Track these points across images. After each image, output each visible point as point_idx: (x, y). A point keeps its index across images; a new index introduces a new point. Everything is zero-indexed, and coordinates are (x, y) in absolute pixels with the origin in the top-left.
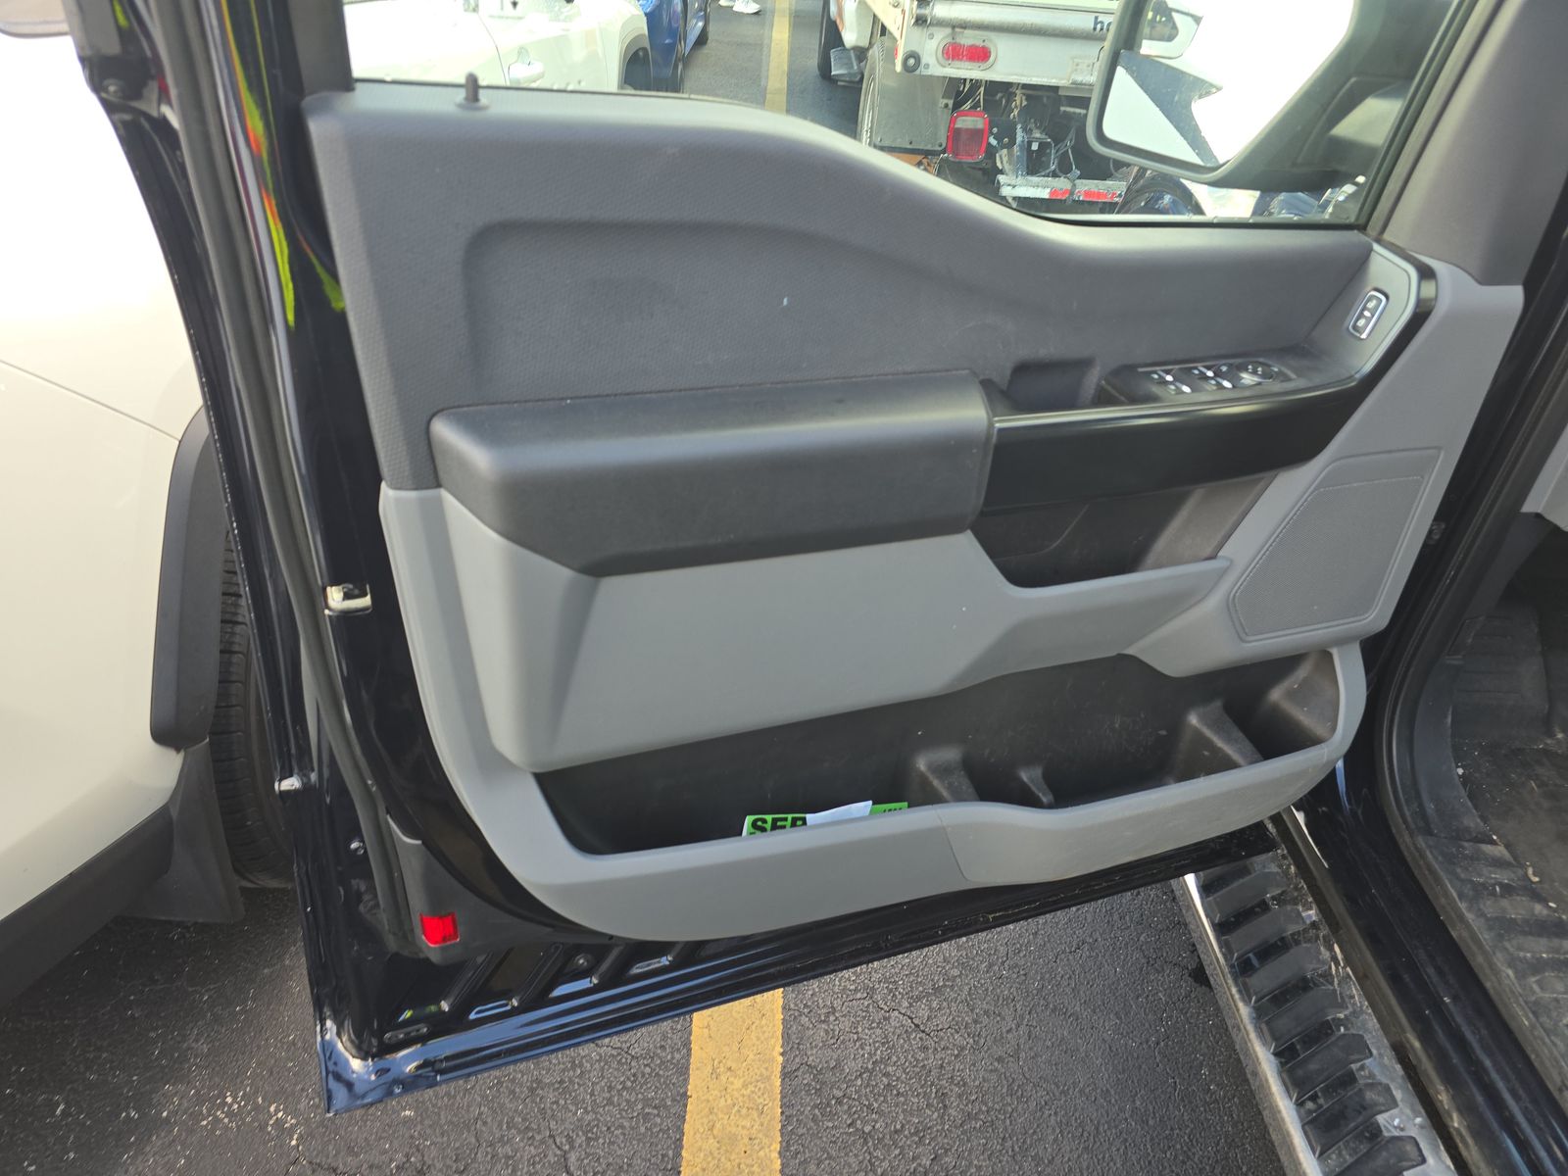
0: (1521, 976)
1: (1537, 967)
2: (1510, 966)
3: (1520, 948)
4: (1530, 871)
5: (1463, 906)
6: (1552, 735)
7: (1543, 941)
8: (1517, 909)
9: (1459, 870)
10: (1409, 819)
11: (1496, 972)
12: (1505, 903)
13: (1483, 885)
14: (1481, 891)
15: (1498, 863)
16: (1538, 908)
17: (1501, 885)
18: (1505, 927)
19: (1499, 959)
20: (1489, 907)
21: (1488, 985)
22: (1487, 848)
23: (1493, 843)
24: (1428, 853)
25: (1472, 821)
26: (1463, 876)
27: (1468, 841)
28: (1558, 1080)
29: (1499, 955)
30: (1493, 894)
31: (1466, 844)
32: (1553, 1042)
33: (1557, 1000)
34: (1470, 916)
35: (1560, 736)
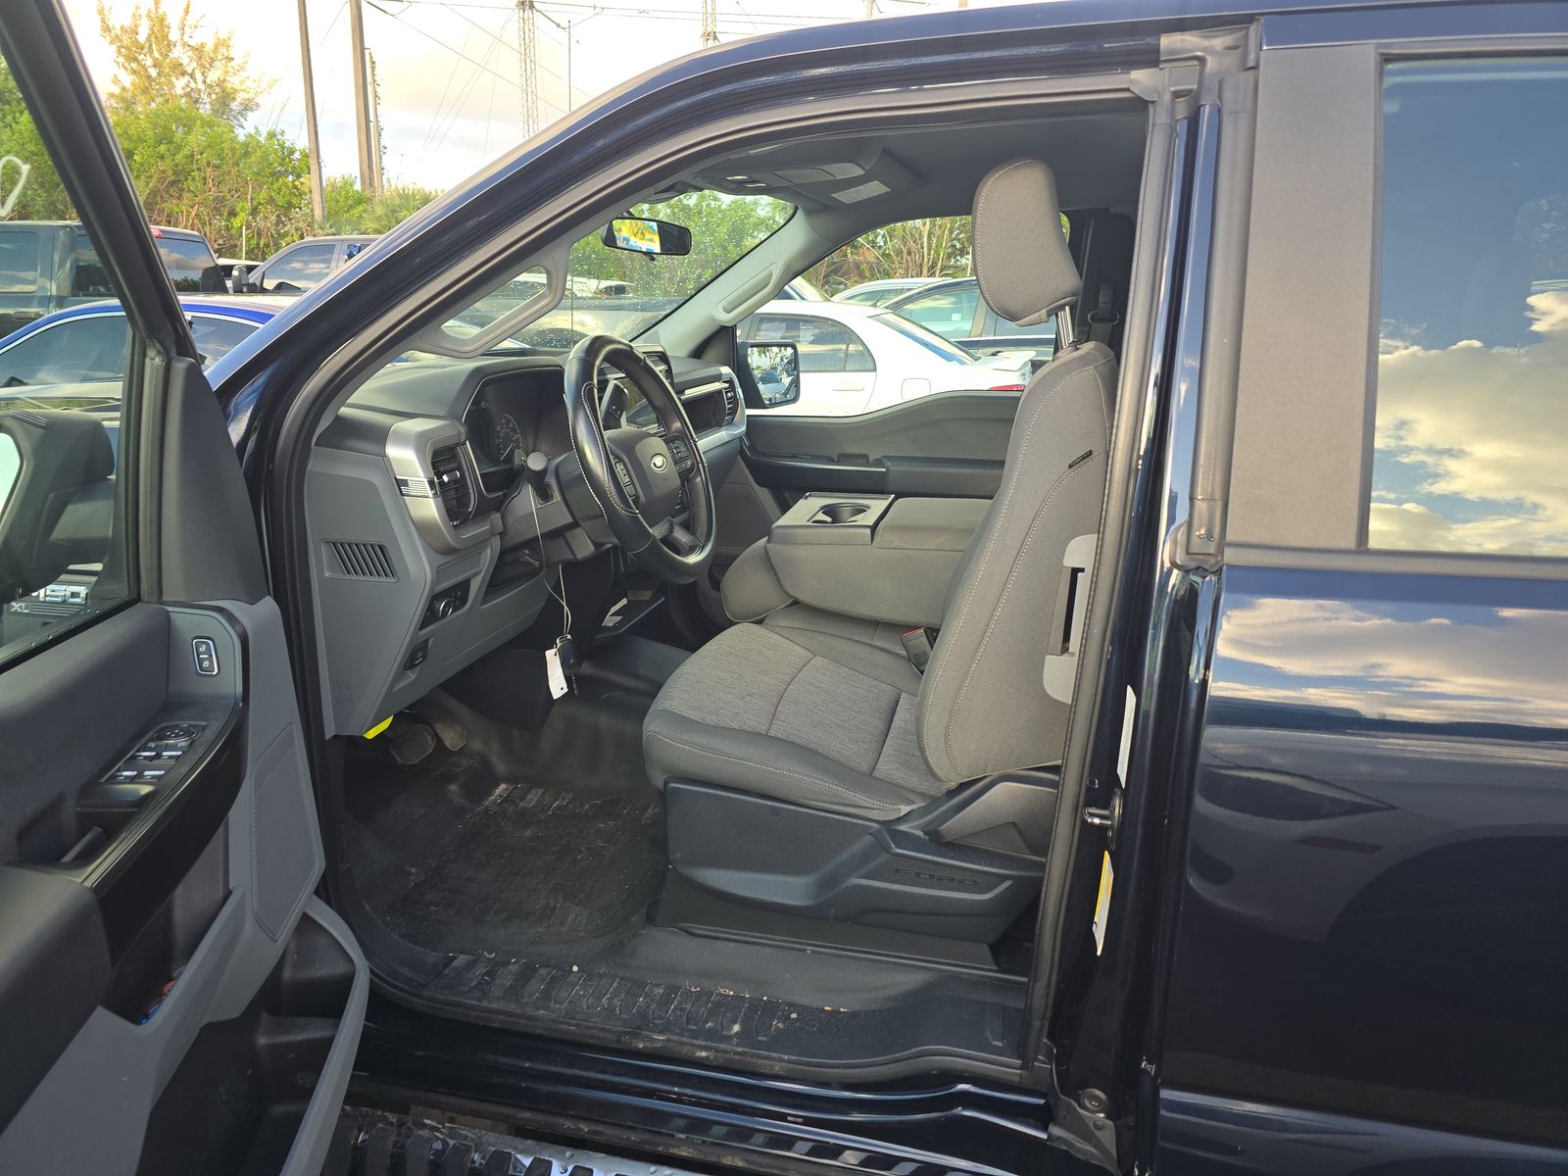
0: (547, 1009)
1: (546, 996)
2: (538, 1009)
3: (531, 996)
4: (486, 954)
5: (485, 1004)
6: (411, 873)
7: (533, 981)
8: (506, 978)
9: (461, 988)
10: (407, 988)
11: (536, 1019)
12: (498, 981)
13: (479, 983)
14: (482, 988)
15: (471, 965)
16: (511, 967)
17: (485, 974)
18: (514, 992)
19: (530, 1011)
20: (496, 991)
21: (539, 1031)
22: (456, 963)
23: (454, 959)
24: (438, 996)
25: (433, 957)
26: (466, 989)
27: (444, 969)
28: (612, 1037)
29: (528, 1009)
30: (488, 983)
31: (446, 972)
32: (594, 1022)
33: (571, 1002)
34: (494, 1005)
35: (413, 870)
